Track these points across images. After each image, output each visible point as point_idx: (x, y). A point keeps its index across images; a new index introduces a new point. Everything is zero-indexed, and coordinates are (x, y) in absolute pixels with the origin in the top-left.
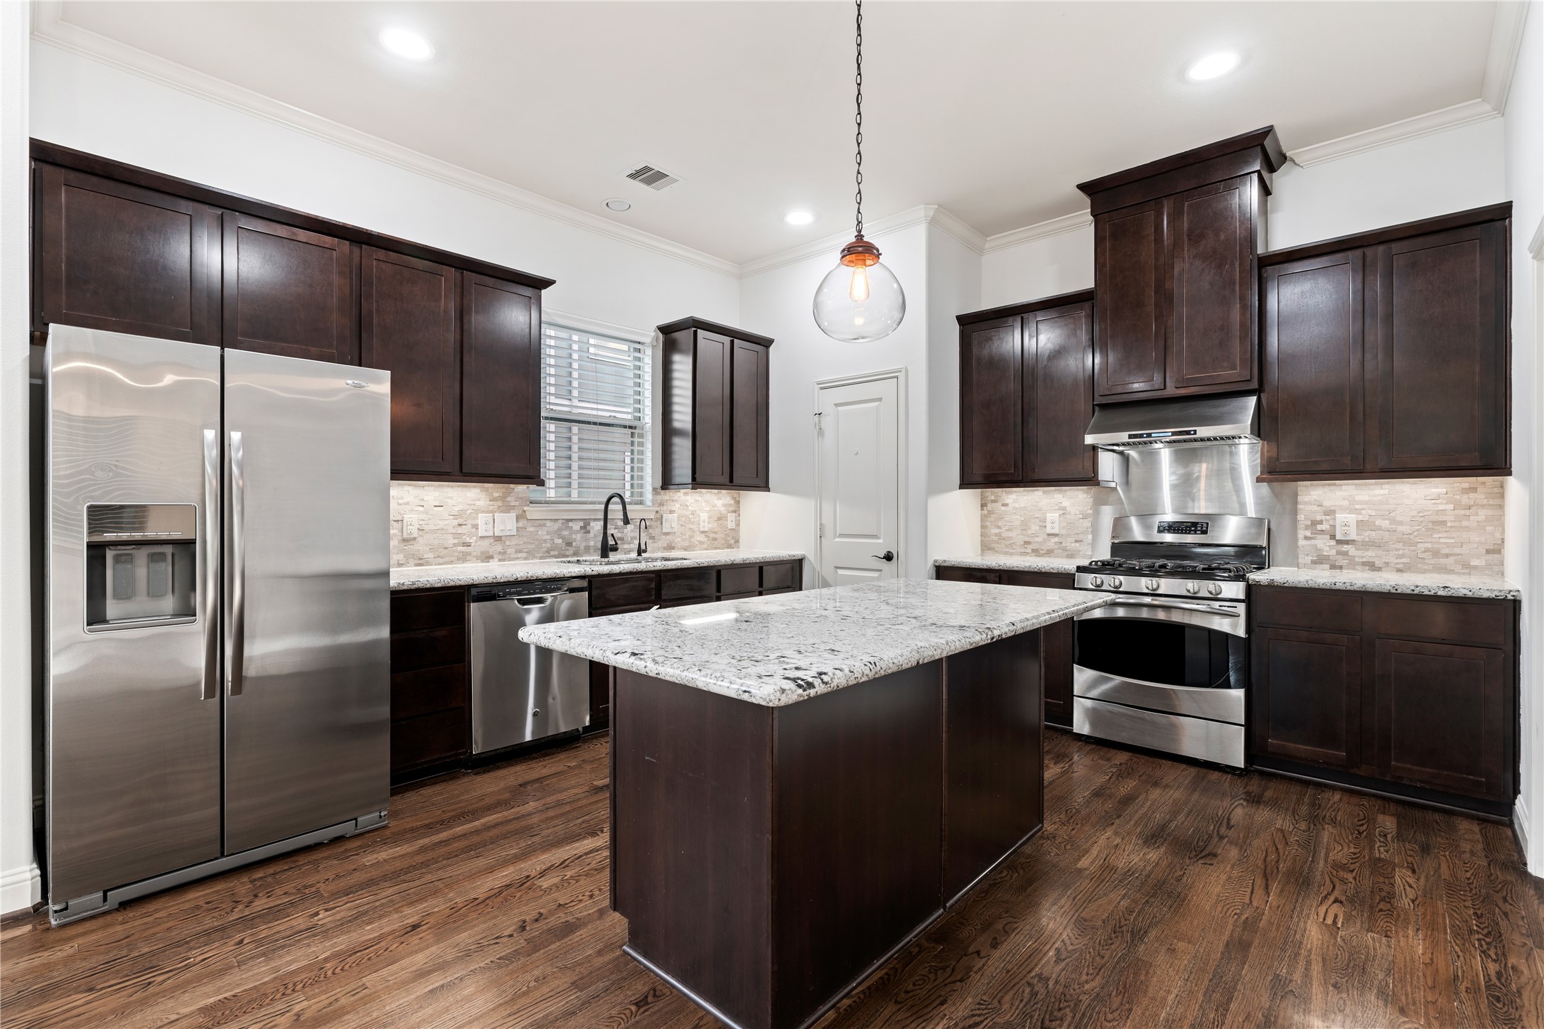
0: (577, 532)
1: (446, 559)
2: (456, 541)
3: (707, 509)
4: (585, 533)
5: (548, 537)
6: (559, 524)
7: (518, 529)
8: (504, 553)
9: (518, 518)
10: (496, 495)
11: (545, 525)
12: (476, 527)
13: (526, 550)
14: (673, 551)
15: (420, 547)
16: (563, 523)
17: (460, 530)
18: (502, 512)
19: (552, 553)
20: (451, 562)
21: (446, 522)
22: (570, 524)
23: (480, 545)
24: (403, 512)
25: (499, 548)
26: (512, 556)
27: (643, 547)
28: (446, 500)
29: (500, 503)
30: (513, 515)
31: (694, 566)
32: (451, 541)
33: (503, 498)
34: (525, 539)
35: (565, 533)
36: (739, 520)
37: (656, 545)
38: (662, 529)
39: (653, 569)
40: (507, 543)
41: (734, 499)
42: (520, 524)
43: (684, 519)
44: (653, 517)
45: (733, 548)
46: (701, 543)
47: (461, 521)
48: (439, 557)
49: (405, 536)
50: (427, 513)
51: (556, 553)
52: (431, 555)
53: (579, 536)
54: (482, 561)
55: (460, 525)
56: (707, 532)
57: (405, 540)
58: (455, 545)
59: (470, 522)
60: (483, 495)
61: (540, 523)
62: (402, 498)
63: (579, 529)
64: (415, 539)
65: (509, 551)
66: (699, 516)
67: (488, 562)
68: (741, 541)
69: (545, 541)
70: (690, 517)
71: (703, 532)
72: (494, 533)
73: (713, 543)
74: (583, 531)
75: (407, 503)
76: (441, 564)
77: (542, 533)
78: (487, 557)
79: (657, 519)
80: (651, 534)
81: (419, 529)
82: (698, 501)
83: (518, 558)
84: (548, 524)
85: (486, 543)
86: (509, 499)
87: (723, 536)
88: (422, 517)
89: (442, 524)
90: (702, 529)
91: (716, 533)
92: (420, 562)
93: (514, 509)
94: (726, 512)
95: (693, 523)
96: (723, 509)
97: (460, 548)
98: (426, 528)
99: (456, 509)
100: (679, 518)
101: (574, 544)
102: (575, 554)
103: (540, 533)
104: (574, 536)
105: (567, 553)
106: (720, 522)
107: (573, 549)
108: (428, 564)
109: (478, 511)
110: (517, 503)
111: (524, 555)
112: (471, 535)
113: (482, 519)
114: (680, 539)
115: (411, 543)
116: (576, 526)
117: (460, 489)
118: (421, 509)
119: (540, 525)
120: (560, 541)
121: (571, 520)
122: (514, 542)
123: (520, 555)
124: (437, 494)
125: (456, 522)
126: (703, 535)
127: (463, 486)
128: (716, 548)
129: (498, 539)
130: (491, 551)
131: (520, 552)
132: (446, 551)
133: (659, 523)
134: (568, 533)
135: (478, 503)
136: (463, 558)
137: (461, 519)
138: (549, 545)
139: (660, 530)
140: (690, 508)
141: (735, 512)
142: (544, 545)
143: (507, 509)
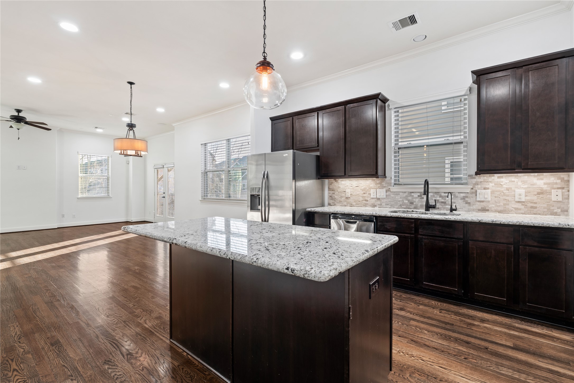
0: (416, 198)
1: (359, 205)
2: (363, 199)
3: (526, 186)
4: (421, 198)
5: (401, 199)
6: (406, 194)
7: (386, 196)
8: (381, 205)
9: (386, 191)
10: (378, 182)
11: (399, 194)
12: (370, 194)
13: (390, 204)
14: (487, 212)
15: (351, 200)
16: (408, 194)
17: (364, 195)
18: (380, 189)
19: (403, 207)
20: (361, 207)
21: (359, 192)
22: (412, 194)
23: (371, 201)
24: (346, 189)
25: (379, 202)
26: (384, 206)
27: (454, 207)
28: (359, 185)
29: (379, 185)
30: (384, 190)
31: (442, 219)
32: (361, 199)
33: (380, 183)
34: (390, 200)
35: (410, 198)
36: (569, 196)
37: (471, 207)
38: (476, 198)
39: (411, 217)
40: (382, 201)
41: (562, 180)
42: (388, 194)
43: (499, 193)
44: (469, 191)
45: (559, 215)
46: (516, 209)
47: (364, 192)
48: (357, 204)
49: (347, 196)
50: (353, 189)
51: (405, 207)
52: (355, 203)
53: (417, 200)
54: (372, 207)
55: (364, 193)
56: (524, 202)
57: (347, 198)
58: (362, 200)
59: (368, 192)
60: (373, 182)
61: (397, 193)
62: (346, 184)
63: (417, 197)
64: (350, 197)
65: (383, 204)
66: (515, 191)
67: (374, 208)
68: (570, 210)
69: (399, 201)
70: (505, 192)
71: (519, 202)
72: (377, 197)
73: (532, 209)
74: (419, 197)
75: (347, 186)
76: (358, 207)
77: (398, 198)
78: (374, 206)
79: (472, 193)
80: (467, 201)
81: (350, 194)
82: (514, 181)
83: (387, 207)
84: (401, 194)
85: (374, 200)
86: (383, 183)
87: (546, 206)
88: (352, 190)
89: (358, 193)
90: (517, 199)
91: (536, 203)
92: (351, 205)
93: (385, 188)
94: (549, 189)
95: (508, 196)
96: (546, 186)
97: (364, 202)
98: (353, 194)
99: (363, 188)
100: (492, 192)
101: (414, 203)
102: (415, 208)
103: (397, 197)
104: (414, 200)
105: (411, 207)
106: (541, 196)
107: (414, 206)
108: (354, 206)
109: (370, 188)
110: (386, 185)
111: (390, 206)
112: (368, 197)
113: (372, 191)
114: (494, 206)
115: (348, 199)
116: (416, 195)
117: (364, 180)
118: (352, 188)
119: (397, 194)
120: (407, 201)
121: (413, 192)
122: (385, 201)
123: (388, 206)
124: (356, 182)
125: (363, 192)
126: (520, 204)
127: (365, 179)
128: (535, 214)
129: (379, 199)
130: (376, 204)
131: (388, 205)
132: (359, 202)
133: (474, 195)
134: (411, 198)
135: (371, 185)
136: (365, 205)
137: (365, 191)
138: (401, 203)
139: (475, 199)
140: (504, 186)
141: (563, 188)
142: (398, 203)
143: (383, 187)
